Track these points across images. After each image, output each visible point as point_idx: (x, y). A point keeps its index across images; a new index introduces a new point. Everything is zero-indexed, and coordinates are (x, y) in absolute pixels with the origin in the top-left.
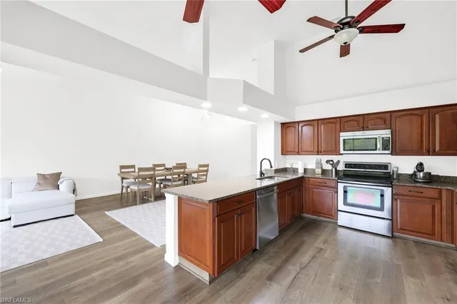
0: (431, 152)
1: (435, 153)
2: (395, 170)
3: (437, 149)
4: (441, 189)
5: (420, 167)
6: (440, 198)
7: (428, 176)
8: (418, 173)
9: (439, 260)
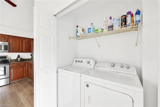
0: (22, 51)
1: (23, 52)
2: (10, 58)
3: (24, 50)
4: (25, 62)
5: (19, 56)
6: (25, 65)
7: (21, 59)
8: (18, 59)
9: (26, 83)
